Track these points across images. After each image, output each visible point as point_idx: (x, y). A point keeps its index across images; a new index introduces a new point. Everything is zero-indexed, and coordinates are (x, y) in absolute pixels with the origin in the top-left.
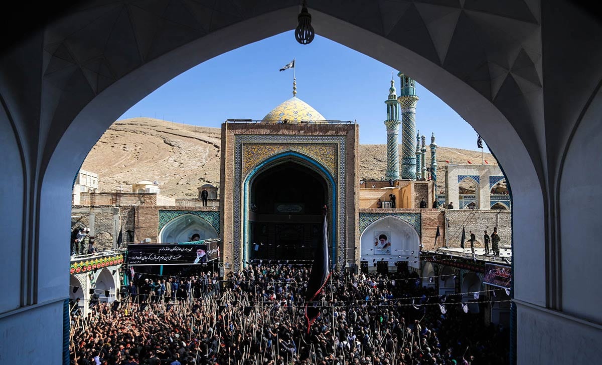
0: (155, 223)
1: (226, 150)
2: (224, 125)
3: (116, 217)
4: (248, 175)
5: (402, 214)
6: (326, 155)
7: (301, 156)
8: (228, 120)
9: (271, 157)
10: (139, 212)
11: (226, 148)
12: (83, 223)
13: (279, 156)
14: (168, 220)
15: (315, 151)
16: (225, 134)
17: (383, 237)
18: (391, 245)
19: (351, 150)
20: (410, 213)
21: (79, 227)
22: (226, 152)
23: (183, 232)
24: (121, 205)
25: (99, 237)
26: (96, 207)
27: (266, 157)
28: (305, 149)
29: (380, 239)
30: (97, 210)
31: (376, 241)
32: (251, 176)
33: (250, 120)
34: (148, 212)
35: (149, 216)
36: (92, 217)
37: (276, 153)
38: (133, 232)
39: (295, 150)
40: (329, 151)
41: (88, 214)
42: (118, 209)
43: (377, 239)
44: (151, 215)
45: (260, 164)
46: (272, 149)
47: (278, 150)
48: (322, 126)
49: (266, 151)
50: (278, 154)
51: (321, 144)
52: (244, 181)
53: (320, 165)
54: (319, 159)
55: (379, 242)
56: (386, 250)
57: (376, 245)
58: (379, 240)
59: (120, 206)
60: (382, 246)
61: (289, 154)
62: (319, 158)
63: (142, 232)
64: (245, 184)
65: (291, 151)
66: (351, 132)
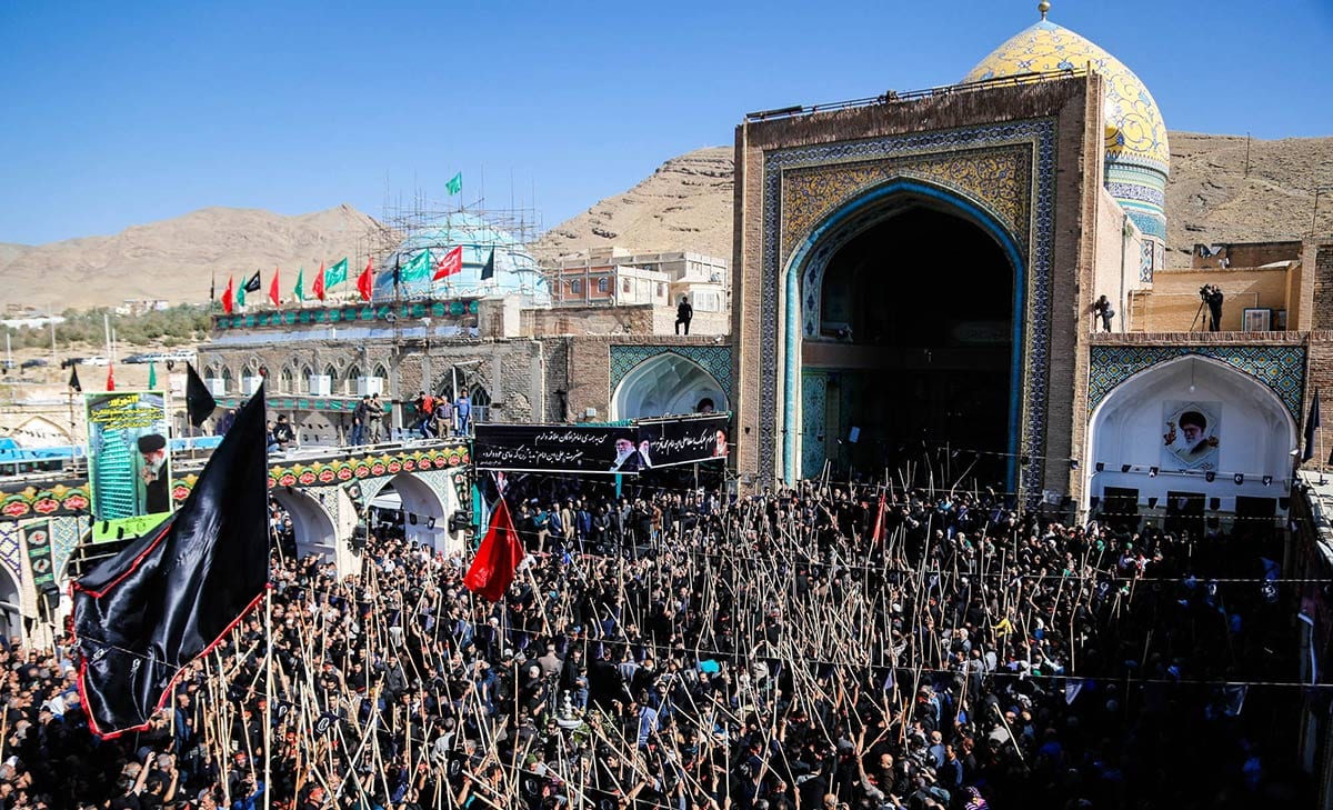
0: (604, 375)
1: (745, 194)
2: (739, 129)
3: (535, 361)
4: (794, 253)
5: (1236, 349)
6: (998, 180)
7: (928, 191)
8: (749, 116)
9: (851, 201)
10: (575, 349)
11: (745, 188)
12: (483, 376)
13: (871, 196)
14: (628, 368)
15: (965, 173)
16: (741, 152)
17: (1193, 420)
18: (1222, 444)
19: (1073, 156)
20: (1267, 347)
21: (477, 383)
22: (745, 199)
23: (680, 394)
24: (545, 336)
25: (509, 404)
26: (503, 342)
27: (837, 200)
28: (937, 169)
29: (1181, 425)
30: (504, 349)
31: (1168, 432)
32: (803, 254)
33: (798, 109)
34: (592, 350)
35: (592, 359)
36: (497, 362)
37: (863, 186)
38: (565, 393)
39: (912, 176)
40: (1004, 168)
41: (490, 357)
42: (538, 346)
43: (1171, 425)
44: (596, 356)
45: (824, 221)
46: (852, 179)
47: (866, 181)
48: (986, 95)
49: (837, 185)
50: (867, 192)
51: (983, 149)
52: (786, 269)
53: (981, 210)
54: (976, 195)
55: (1180, 433)
56: (1201, 458)
57: (1169, 442)
58: (1177, 427)
59: (542, 339)
60: (1188, 448)
61: (896, 187)
62: (978, 190)
63: (581, 394)
64: (788, 275)
65: (900, 179)
66: (1071, 104)
